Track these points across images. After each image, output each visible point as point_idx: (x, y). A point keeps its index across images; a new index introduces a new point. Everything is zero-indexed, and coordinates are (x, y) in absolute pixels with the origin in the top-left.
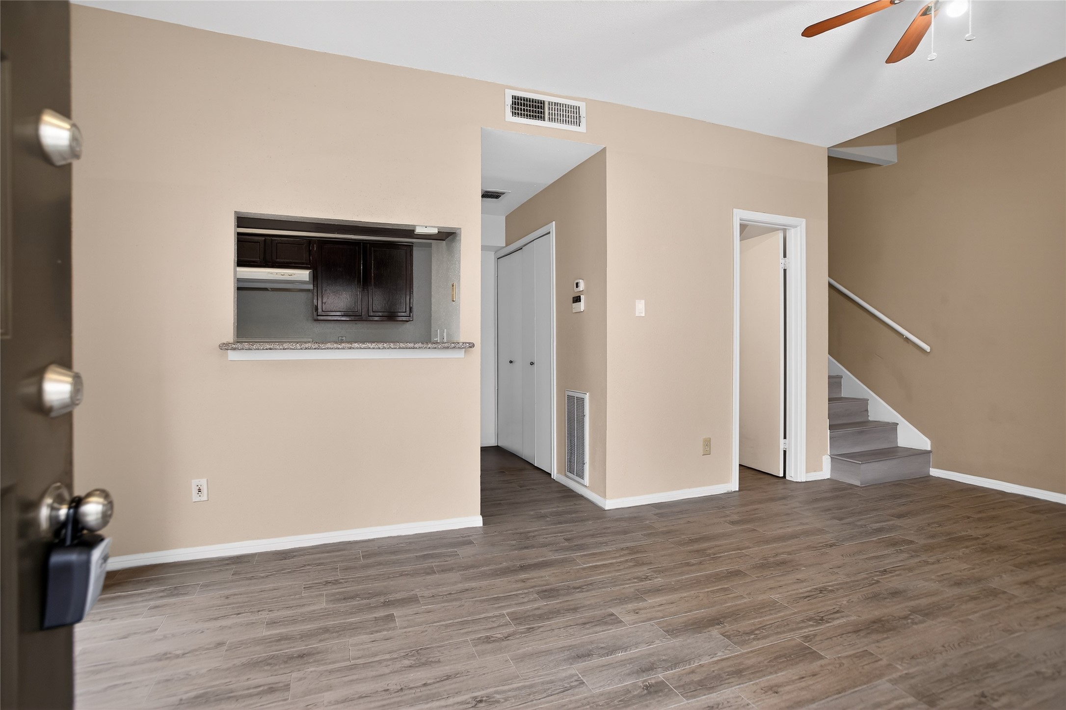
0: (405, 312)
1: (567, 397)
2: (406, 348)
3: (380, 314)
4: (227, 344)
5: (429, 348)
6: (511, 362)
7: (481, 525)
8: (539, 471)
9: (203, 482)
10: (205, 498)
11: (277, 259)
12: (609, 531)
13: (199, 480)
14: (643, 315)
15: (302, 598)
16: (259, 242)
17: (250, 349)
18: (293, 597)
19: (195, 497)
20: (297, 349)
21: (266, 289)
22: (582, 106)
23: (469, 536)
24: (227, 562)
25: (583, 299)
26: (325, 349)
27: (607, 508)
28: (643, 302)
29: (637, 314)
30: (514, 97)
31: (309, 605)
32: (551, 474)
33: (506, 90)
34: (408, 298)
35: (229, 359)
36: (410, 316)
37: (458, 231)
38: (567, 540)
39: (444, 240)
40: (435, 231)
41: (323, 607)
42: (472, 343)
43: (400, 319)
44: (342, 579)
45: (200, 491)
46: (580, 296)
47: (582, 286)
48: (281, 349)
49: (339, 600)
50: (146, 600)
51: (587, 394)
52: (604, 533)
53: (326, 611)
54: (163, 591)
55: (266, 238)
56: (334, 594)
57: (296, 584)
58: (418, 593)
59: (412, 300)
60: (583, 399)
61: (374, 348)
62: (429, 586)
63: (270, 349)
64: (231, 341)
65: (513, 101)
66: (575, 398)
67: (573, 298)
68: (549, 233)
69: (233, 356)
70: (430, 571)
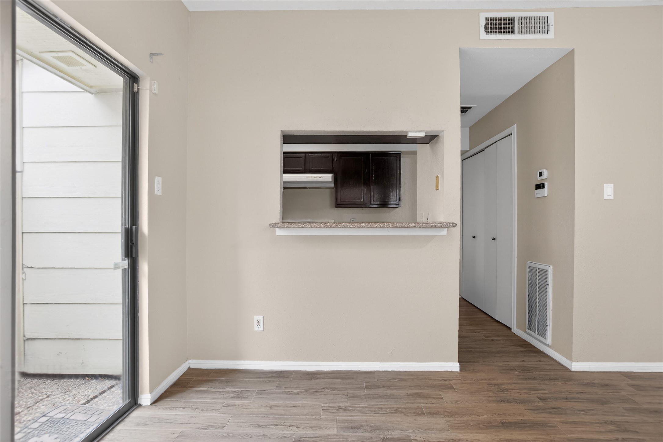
0: (396, 201)
1: (528, 267)
2: (402, 227)
3: (378, 203)
4: (275, 224)
5: (420, 227)
6: (474, 237)
7: (458, 370)
8: (500, 324)
9: (261, 318)
10: (261, 329)
11: (312, 168)
12: (583, 396)
13: (258, 316)
14: (612, 197)
15: (320, 420)
16: (301, 157)
17: (289, 227)
18: (314, 417)
19: (256, 329)
20: (320, 228)
21: (305, 188)
22: (551, 15)
23: (450, 380)
24: (274, 375)
25: (547, 186)
26: (341, 228)
27: (573, 370)
28: (612, 185)
29: (606, 197)
30: (487, 19)
31: (325, 428)
32: (511, 329)
33: (480, 14)
34: (398, 191)
35: (277, 234)
36: (399, 204)
37: (440, 135)
38: (541, 399)
39: (428, 143)
40: (423, 134)
41: (335, 433)
42: (455, 223)
43: (390, 206)
44: (351, 407)
45: (258, 323)
46: (544, 183)
47: (545, 175)
48: (310, 227)
49: (348, 428)
50: (223, 398)
51: (551, 266)
52: (578, 398)
53: (338, 437)
54: (233, 392)
55: (306, 154)
56: (343, 421)
57: (317, 405)
58: (411, 435)
59: (400, 193)
60: (546, 272)
61: (376, 227)
62: (420, 428)
63: (303, 227)
64: (278, 221)
65: (486, 22)
66: (538, 269)
67: (536, 185)
68: (511, 134)
69: (279, 232)
70: (419, 412)
